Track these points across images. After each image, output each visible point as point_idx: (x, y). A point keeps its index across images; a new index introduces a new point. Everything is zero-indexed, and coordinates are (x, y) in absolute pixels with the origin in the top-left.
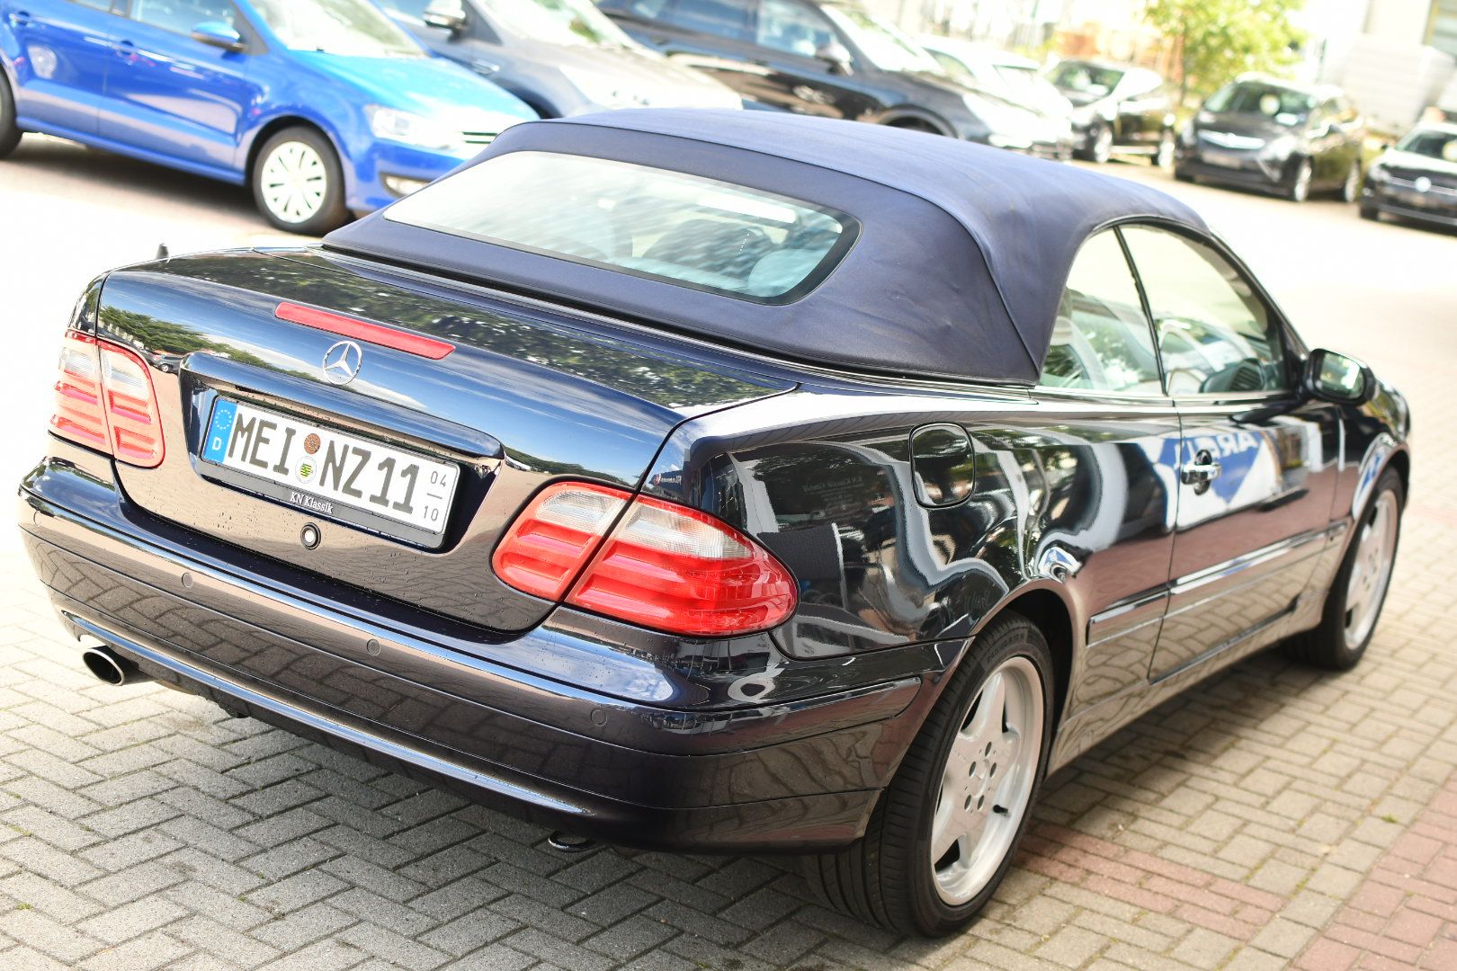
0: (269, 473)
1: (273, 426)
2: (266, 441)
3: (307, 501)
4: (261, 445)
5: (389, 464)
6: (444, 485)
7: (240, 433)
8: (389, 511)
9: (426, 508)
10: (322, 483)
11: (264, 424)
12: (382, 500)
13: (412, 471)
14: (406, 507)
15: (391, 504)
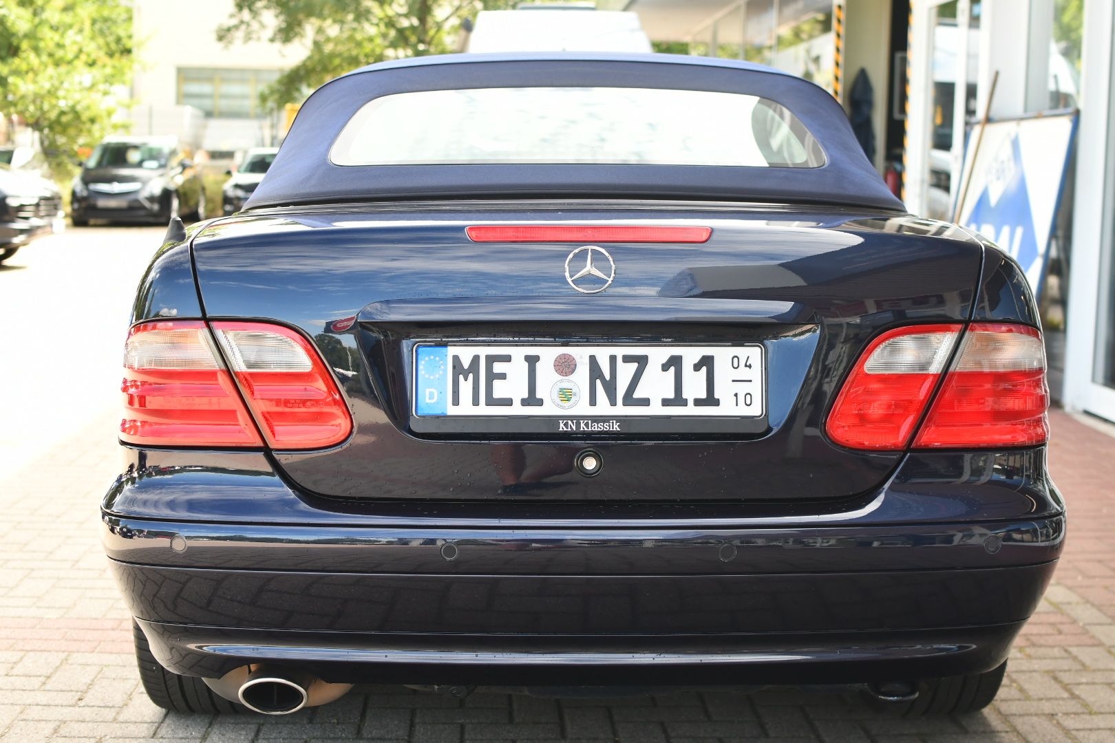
0: (517, 410)
1: (507, 359)
2: (503, 376)
3: (582, 425)
4: (496, 383)
5: (675, 362)
6: (750, 366)
7: (461, 377)
8: (691, 410)
9: (736, 395)
10: (593, 402)
11: (491, 360)
12: (679, 400)
13: (707, 362)
14: (711, 400)
15: (691, 402)
